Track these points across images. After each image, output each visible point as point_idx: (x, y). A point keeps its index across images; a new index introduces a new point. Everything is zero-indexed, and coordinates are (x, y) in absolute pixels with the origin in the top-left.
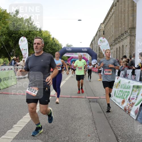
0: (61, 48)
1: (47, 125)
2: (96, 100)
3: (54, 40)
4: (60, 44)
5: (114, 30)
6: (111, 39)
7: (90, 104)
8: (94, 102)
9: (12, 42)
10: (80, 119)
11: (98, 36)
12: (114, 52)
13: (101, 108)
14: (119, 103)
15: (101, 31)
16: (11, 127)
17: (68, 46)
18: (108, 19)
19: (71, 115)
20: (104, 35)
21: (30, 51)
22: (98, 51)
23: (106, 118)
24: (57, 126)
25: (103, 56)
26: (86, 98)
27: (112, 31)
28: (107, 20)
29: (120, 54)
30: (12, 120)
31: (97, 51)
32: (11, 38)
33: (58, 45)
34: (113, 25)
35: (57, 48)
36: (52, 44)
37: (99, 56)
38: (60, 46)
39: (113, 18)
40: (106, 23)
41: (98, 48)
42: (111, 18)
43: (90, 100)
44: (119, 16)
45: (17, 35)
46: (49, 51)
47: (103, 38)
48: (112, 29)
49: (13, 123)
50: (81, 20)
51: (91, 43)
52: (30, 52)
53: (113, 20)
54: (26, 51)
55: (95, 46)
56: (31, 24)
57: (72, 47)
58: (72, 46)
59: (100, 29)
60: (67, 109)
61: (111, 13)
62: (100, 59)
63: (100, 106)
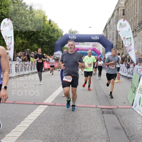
0: (62, 35)
2: (112, 110)
3: (51, 24)
4: (60, 29)
5: (139, 8)
6: (135, 22)
7: (103, 116)
8: (109, 113)
10: (89, 138)
11: (114, 17)
12: (138, 40)
13: (120, 122)
15: (119, 10)
17: (72, 33)
19: (76, 132)
20: (124, 16)
21: (16, 39)
22: (115, 40)
23: (128, 137)
25: (122, 47)
26: (97, 107)
27: (136, 9)
33: (57, 31)
35: (55, 35)
36: (49, 29)
37: (116, 47)
38: (60, 33)
43: (103, 110)
46: (44, 40)
47: (124, 21)
48: (137, 7)
51: (105, 28)
52: (16, 41)
54: (11, 39)
55: (111, 32)
57: (77, 34)
58: (77, 32)
59: (119, 7)
60: (71, 123)
62: (117, 51)
63: (118, 119)
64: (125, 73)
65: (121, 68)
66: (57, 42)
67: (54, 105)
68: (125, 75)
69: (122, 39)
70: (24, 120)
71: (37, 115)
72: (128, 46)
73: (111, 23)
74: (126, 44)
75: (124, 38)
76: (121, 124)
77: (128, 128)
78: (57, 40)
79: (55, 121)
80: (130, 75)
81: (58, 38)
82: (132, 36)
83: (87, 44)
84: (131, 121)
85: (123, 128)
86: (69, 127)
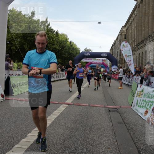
0: (79, 52)
1: (64, 135)
2: (116, 109)
3: (72, 44)
4: (78, 48)
5: (136, 34)
6: (134, 44)
7: (110, 114)
8: (114, 111)
9: (27, 46)
10: (99, 129)
11: (118, 40)
12: (136, 57)
13: (122, 118)
14: (142, 114)
15: (122, 35)
16: (25, 136)
17: (87, 51)
18: (131, 22)
19: (89, 125)
20: (125, 39)
22: (119, 57)
23: (128, 129)
24: (74, 136)
25: (124, 62)
26: (105, 107)
27: (135, 35)
28: (129, 23)
29: (143, 60)
30: (27, 128)
31: (117, 56)
32: (26, 41)
33: (76, 49)
34: (136, 29)
35: (74, 52)
36: (69, 48)
37: (120, 62)
39: (136, 20)
40: (128, 27)
41: (119, 53)
42: (133, 21)
43: (110, 109)
44: (142, 19)
45: (33, 39)
46: (66, 56)
47: (126, 43)
48: (135, 33)
49: (27, 131)
50: (101, 23)
53: (136, 23)
55: (115, 51)
56: (48, 27)
58: (91, 50)
59: (122, 33)
60: (86, 119)
61: (134, 15)
62: (120, 65)
63: (121, 116)
64: (126, 81)
65: (123, 78)
66: (75, 58)
67: (73, 105)
68: (126, 83)
69: (124, 56)
70: (50, 115)
71: (61, 112)
72: (128, 61)
73: (116, 44)
74: (127, 60)
75: (126, 56)
76: (123, 120)
77: (128, 123)
78: (75, 56)
79: (74, 116)
80: (130, 83)
81: (76, 54)
82: (131, 54)
83: (98, 59)
84: (130, 117)
85: (125, 123)
86: (84, 121)
